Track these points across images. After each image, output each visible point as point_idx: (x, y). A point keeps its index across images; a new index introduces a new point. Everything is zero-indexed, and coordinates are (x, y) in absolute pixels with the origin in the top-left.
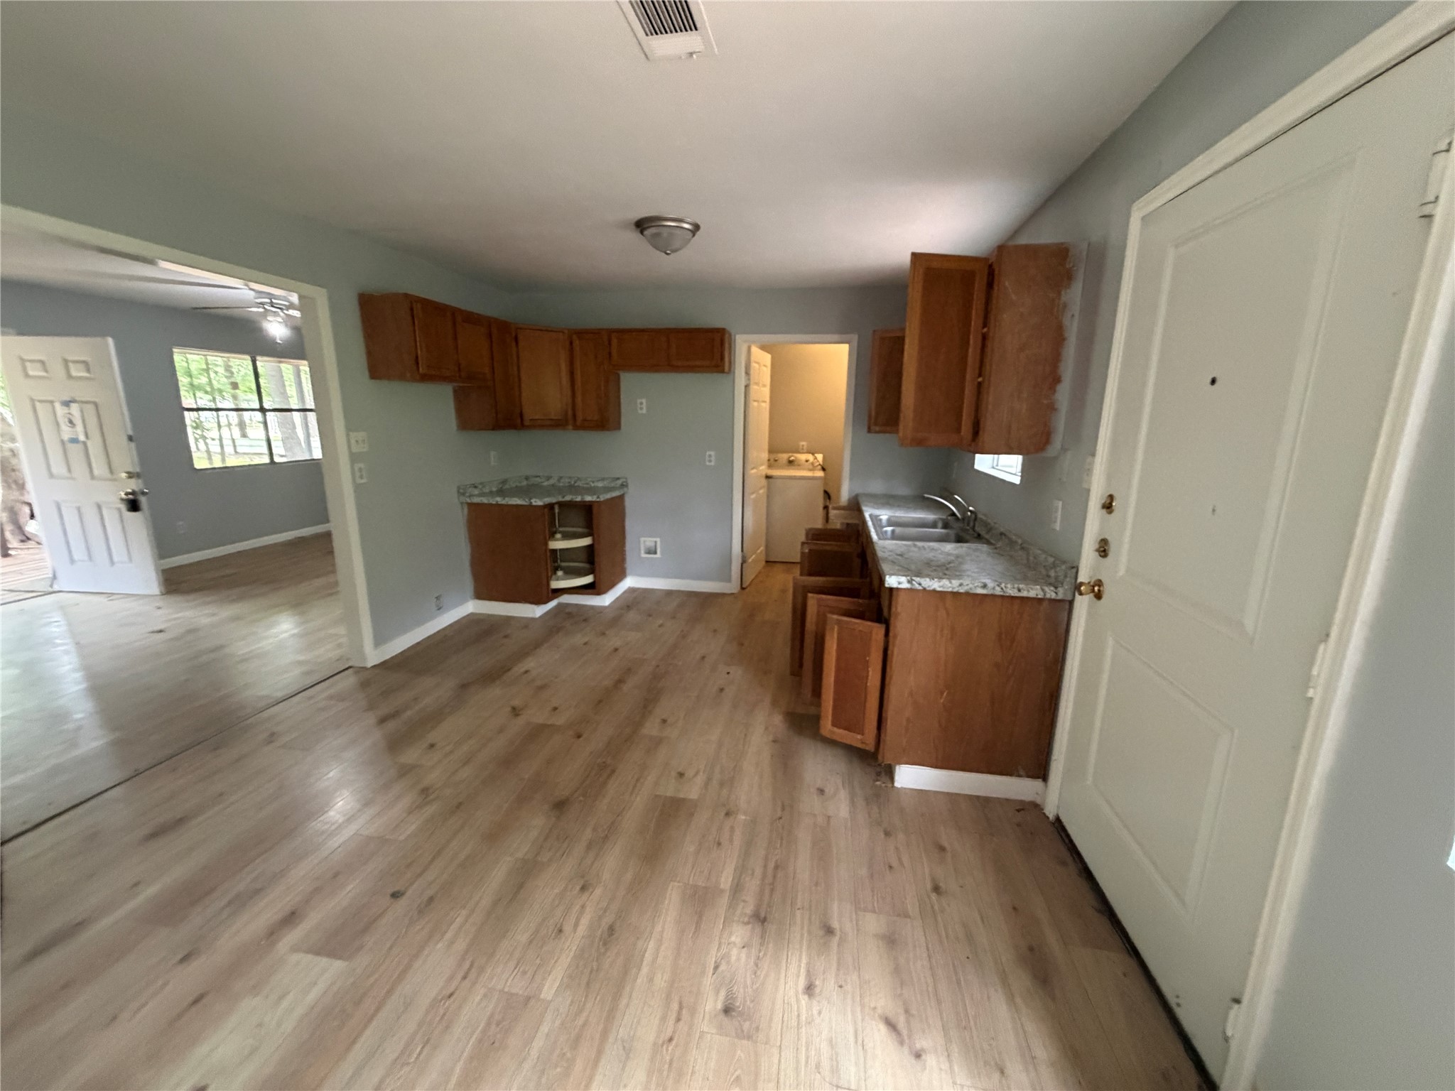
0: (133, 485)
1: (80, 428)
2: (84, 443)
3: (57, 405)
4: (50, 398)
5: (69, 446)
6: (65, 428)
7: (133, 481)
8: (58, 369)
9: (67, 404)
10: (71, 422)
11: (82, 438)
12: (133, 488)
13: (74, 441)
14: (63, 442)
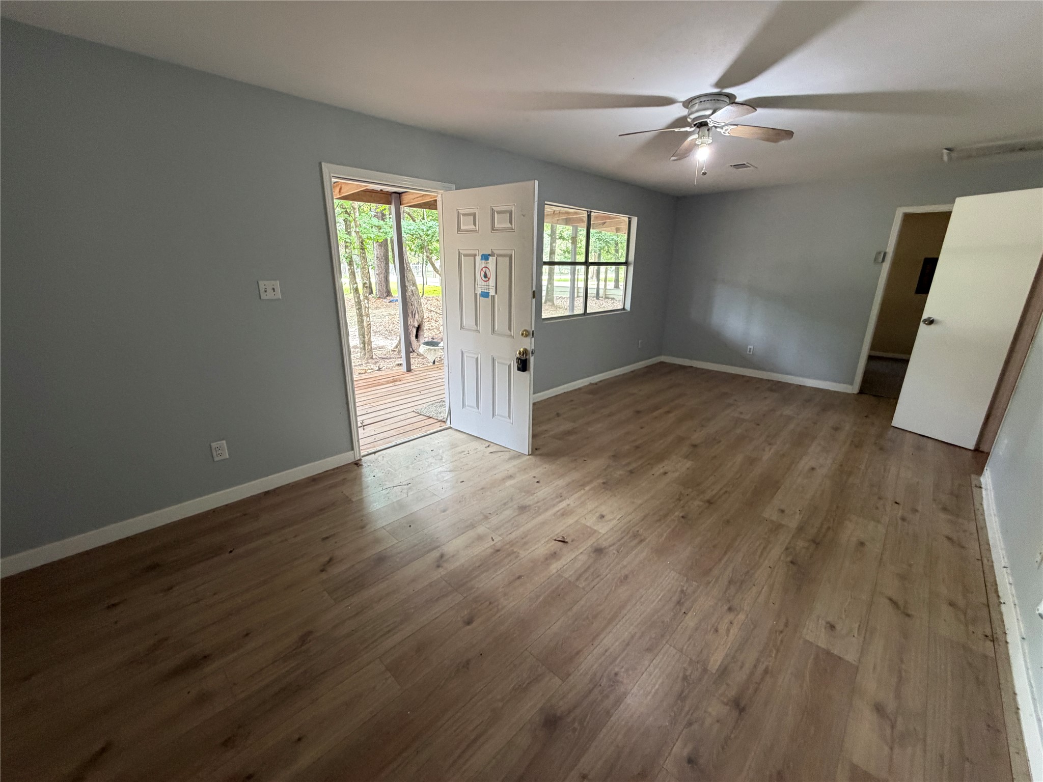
0: (528, 344)
1: (492, 282)
2: (493, 297)
3: (478, 258)
4: (473, 252)
5: (481, 300)
6: (480, 281)
7: (528, 340)
8: (484, 222)
9: (485, 257)
10: (486, 276)
11: (492, 293)
12: (525, 347)
13: (485, 295)
14: (476, 295)
